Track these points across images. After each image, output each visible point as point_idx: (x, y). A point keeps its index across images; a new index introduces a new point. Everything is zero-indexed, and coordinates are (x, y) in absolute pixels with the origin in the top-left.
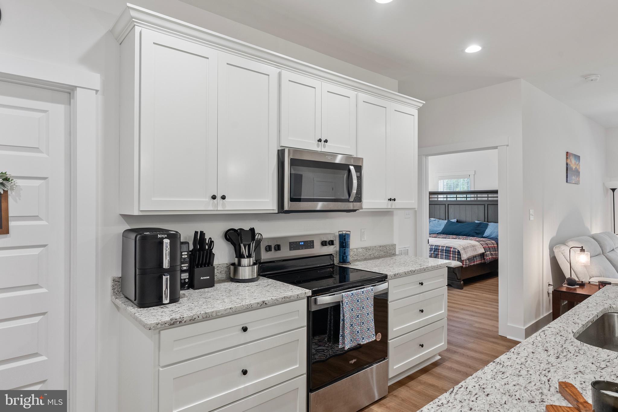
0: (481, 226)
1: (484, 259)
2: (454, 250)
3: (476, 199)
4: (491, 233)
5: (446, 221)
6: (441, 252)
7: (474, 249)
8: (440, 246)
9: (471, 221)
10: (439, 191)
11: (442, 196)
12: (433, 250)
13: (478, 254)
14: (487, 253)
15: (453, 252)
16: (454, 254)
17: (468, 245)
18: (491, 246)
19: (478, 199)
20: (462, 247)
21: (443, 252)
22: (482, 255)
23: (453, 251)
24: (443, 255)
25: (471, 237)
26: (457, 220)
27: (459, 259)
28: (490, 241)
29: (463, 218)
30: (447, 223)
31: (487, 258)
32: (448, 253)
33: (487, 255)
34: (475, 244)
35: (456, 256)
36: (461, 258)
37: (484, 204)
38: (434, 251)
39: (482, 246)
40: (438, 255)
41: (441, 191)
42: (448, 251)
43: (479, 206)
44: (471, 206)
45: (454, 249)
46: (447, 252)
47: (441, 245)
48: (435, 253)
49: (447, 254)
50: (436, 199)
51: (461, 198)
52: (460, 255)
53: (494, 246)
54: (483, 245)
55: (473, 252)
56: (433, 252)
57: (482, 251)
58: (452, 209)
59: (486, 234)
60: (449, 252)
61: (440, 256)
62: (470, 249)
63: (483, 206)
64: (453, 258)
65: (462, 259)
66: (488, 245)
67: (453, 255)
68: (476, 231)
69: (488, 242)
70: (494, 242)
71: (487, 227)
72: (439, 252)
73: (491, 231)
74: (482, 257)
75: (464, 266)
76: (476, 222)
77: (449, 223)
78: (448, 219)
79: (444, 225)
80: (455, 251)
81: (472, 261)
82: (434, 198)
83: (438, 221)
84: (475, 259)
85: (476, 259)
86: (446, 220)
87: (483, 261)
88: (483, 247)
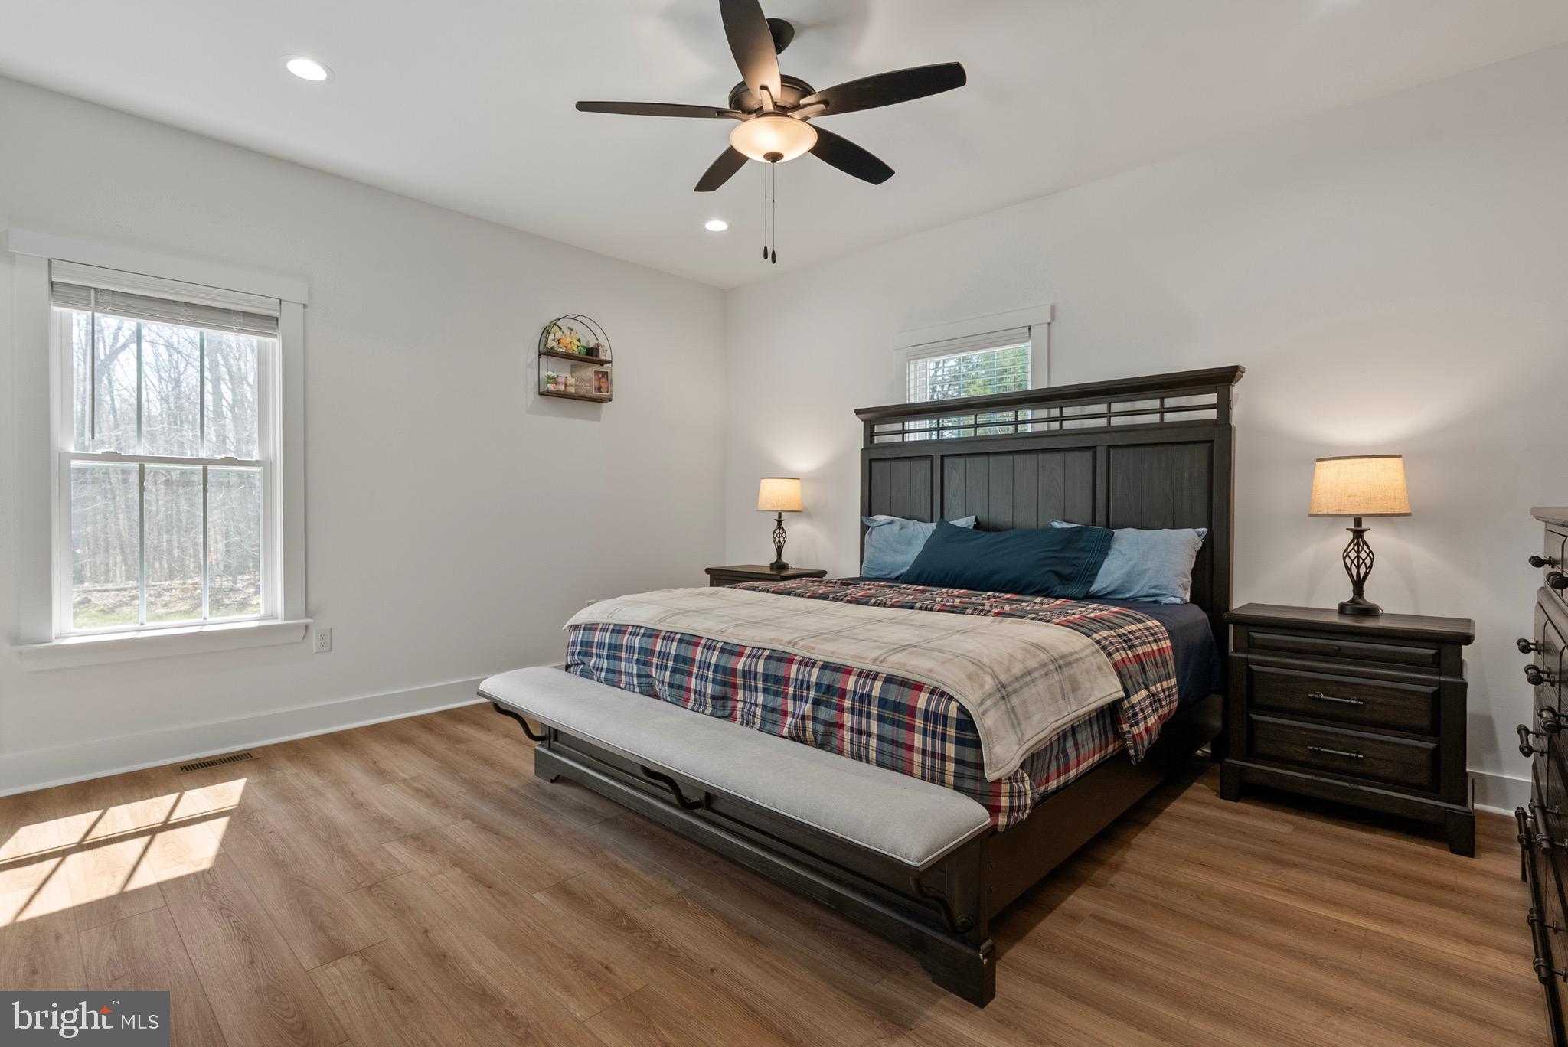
0: (1081, 545)
1: (1119, 735)
2: (932, 709)
3: (1055, 426)
4: (1129, 574)
5: (934, 525)
6: (852, 710)
7: (1067, 687)
8: (848, 671)
9: (1034, 525)
10: (912, 401)
11: (920, 424)
12: (812, 694)
13: (1089, 713)
14: (1135, 699)
15: (926, 719)
16: (934, 735)
17: (1032, 663)
18: (1147, 648)
19: (1067, 425)
20: (989, 683)
21: (868, 717)
22: (1111, 715)
23: (927, 712)
24: (869, 734)
25: (1038, 599)
26: (977, 519)
27: (969, 771)
28: (1140, 621)
29: (1001, 514)
30: (934, 533)
31: (1135, 731)
32: (895, 723)
33: (1135, 715)
34: (1065, 649)
35: (951, 749)
36: (980, 766)
37: (1090, 444)
38: (816, 703)
39: (1109, 655)
40: (835, 730)
41: (918, 401)
42: (897, 707)
43: (1070, 456)
44: (1034, 456)
45: (935, 698)
46: (889, 714)
47: (857, 665)
48: (824, 713)
49: (889, 730)
50: (898, 438)
51: (997, 424)
52: (977, 744)
53: (1159, 650)
54: (1111, 649)
55: (1062, 703)
56: (809, 705)
57: (1109, 689)
58: (957, 475)
59: (1103, 581)
60: (904, 718)
61: (847, 735)
62: (1041, 685)
63: (1088, 455)
64: (929, 760)
65: (990, 775)
66: (1135, 647)
67: (929, 740)
68: (1059, 569)
69: (1133, 627)
70: (1157, 623)
71: (1109, 547)
72: (841, 709)
73: (1126, 569)
74: (1109, 727)
75: (1002, 820)
76: (1058, 525)
77: (946, 535)
78: (942, 516)
79: (924, 542)
80: (941, 711)
81: (1053, 766)
82: (889, 434)
83: (902, 528)
84: (1070, 744)
85: (1076, 744)
86: (932, 521)
87: (1110, 748)
88: (1115, 665)
